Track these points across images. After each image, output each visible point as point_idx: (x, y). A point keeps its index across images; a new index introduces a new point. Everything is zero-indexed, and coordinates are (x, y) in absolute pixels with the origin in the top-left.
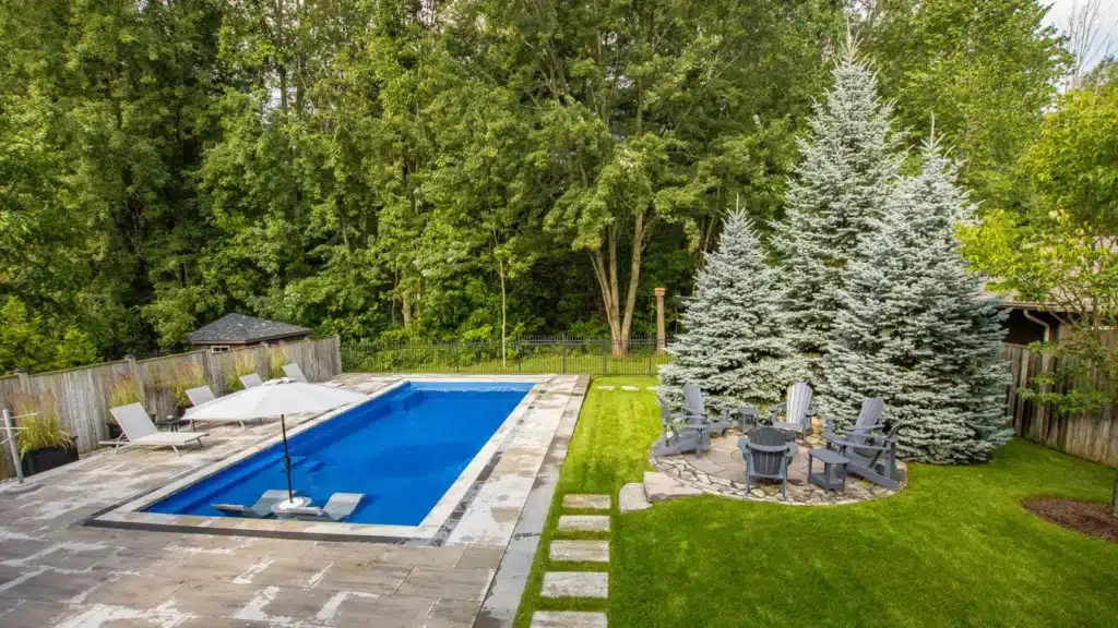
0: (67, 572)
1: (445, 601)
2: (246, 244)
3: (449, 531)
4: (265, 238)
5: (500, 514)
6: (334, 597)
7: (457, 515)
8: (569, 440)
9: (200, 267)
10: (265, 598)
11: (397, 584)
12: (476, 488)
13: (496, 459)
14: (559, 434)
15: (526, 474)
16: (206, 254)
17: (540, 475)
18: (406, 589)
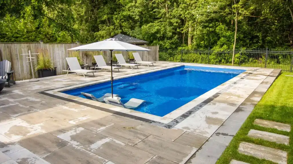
0: (21, 106)
1: (160, 158)
2: (129, 10)
3: (177, 122)
4: (136, 7)
5: (210, 120)
6: (104, 139)
7: (185, 116)
8: (263, 94)
9: (114, 19)
10: (76, 132)
11: (137, 141)
12: (201, 106)
13: (216, 96)
14: (257, 90)
15: (233, 104)
16: (116, 15)
17: (241, 106)
18: (141, 145)
